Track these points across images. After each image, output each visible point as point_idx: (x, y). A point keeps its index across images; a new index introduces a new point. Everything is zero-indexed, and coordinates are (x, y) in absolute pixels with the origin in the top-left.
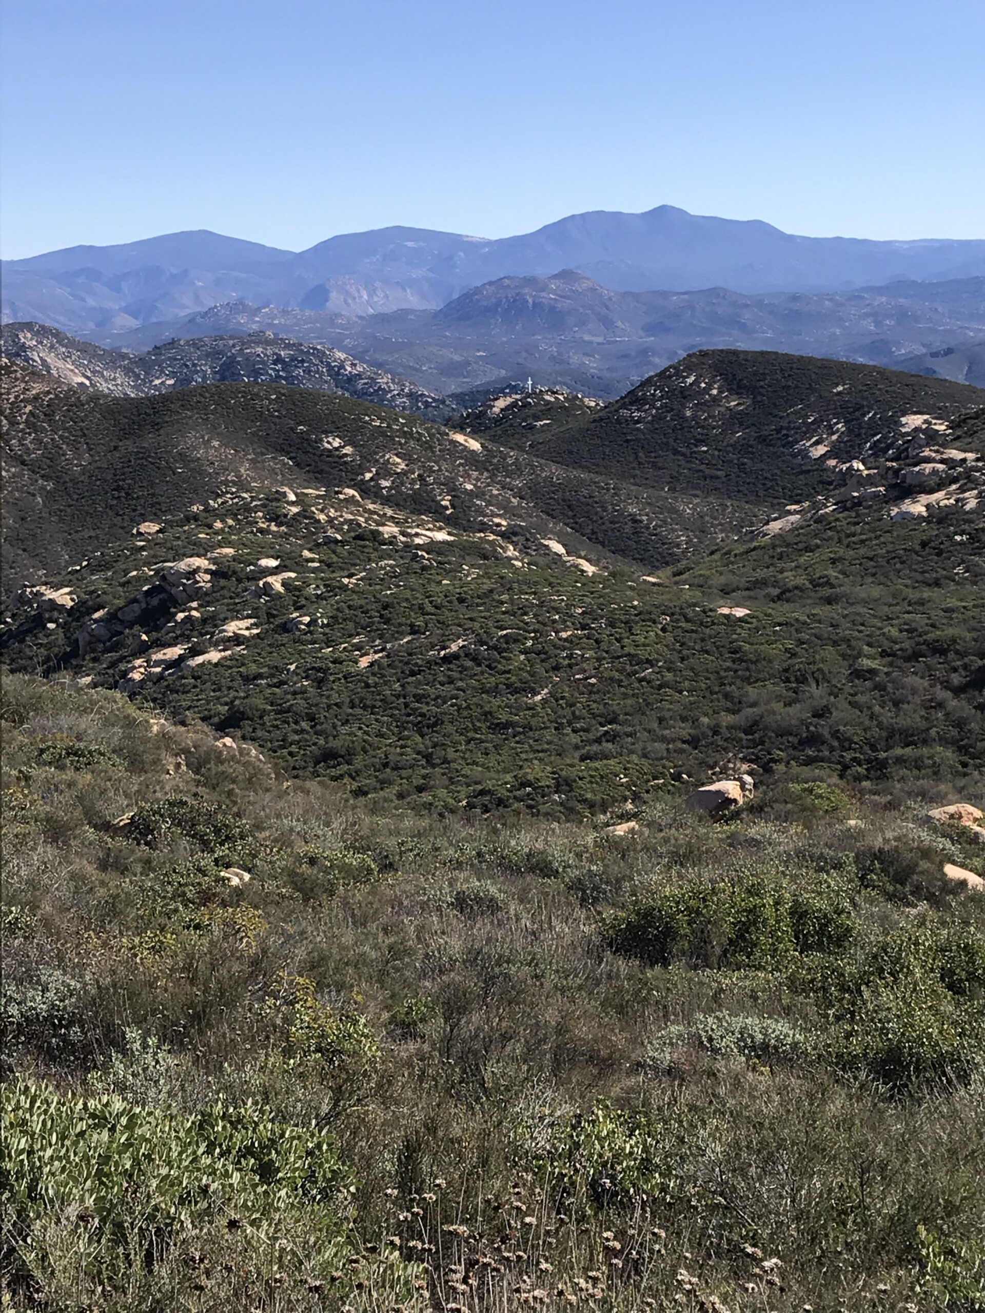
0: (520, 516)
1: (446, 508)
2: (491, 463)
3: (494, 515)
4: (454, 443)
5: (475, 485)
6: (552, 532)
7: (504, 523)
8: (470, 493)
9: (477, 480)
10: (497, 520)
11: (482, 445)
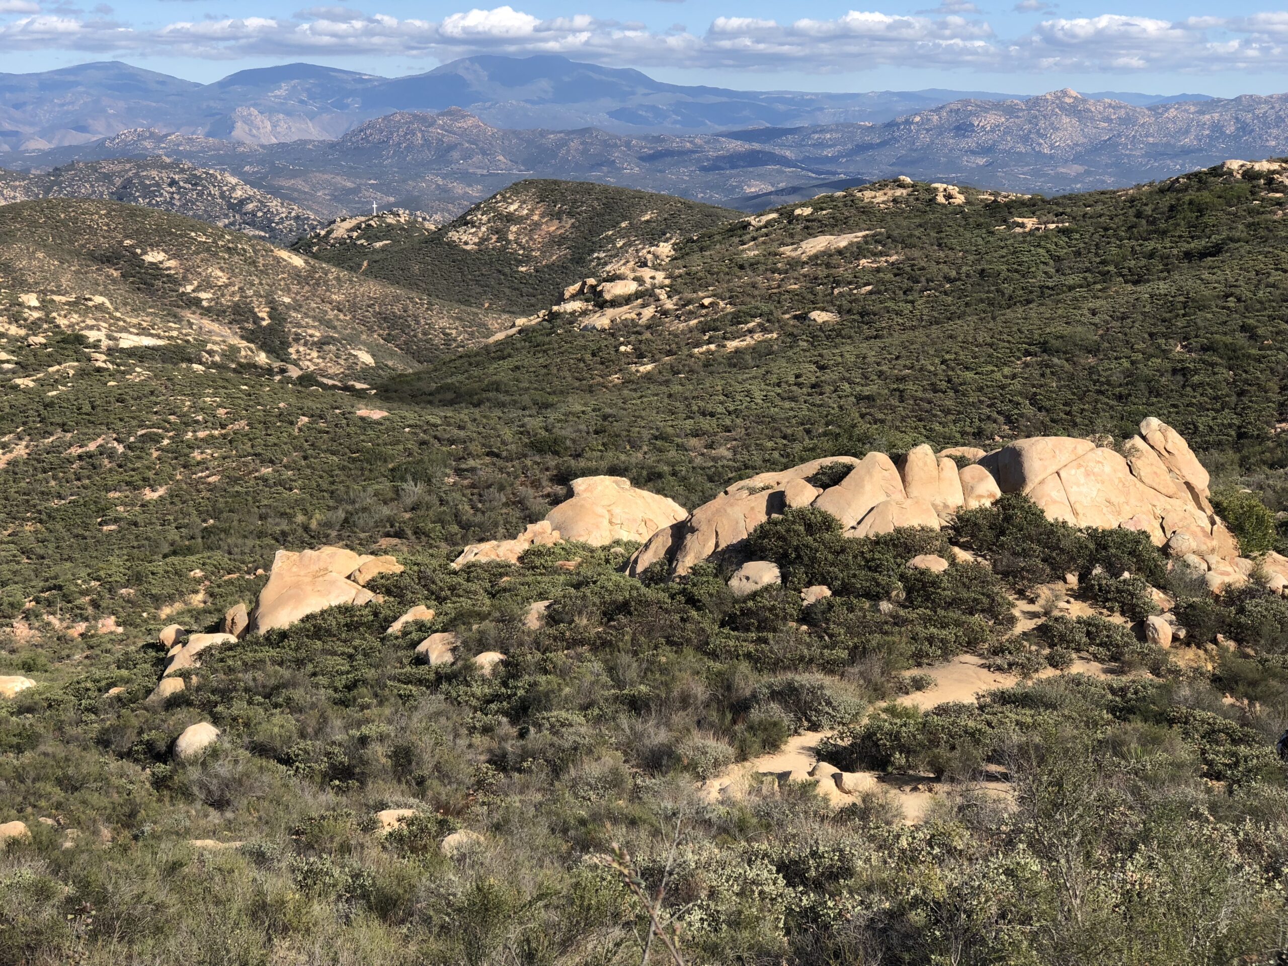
0: (334, 328)
1: (263, 319)
2: (313, 278)
3: (307, 326)
4: (278, 260)
5: (294, 299)
6: (364, 344)
7: (318, 334)
8: (288, 307)
9: (297, 293)
10: (310, 331)
11: (306, 262)
